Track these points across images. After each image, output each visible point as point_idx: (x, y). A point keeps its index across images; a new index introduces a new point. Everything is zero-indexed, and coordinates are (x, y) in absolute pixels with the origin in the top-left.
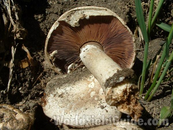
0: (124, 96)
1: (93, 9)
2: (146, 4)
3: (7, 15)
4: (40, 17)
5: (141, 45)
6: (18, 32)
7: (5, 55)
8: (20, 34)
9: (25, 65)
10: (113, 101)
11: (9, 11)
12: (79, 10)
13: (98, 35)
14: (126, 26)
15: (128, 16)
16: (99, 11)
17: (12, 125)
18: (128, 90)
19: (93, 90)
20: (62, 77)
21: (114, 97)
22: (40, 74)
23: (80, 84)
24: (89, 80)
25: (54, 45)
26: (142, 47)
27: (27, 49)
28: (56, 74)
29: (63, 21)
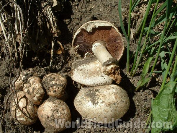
0: (112, 70)
1: (100, 22)
2: (137, 14)
3: (49, 22)
4: (67, 21)
5: (132, 41)
6: (56, 33)
7: (48, 46)
8: (57, 34)
9: (60, 53)
10: (106, 73)
11: (51, 21)
12: (92, 23)
13: (103, 36)
14: (119, 32)
15: (124, 22)
16: (103, 24)
17: (59, 82)
18: (114, 68)
19: (98, 68)
20: (81, 60)
21: (107, 71)
22: (68, 58)
23: (91, 64)
24: (96, 62)
25: (77, 42)
26: (133, 42)
27: (61, 43)
28: (77, 58)
29: (83, 29)
